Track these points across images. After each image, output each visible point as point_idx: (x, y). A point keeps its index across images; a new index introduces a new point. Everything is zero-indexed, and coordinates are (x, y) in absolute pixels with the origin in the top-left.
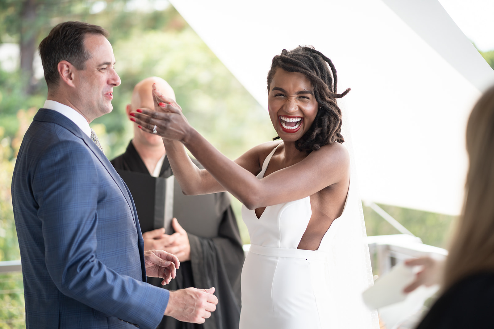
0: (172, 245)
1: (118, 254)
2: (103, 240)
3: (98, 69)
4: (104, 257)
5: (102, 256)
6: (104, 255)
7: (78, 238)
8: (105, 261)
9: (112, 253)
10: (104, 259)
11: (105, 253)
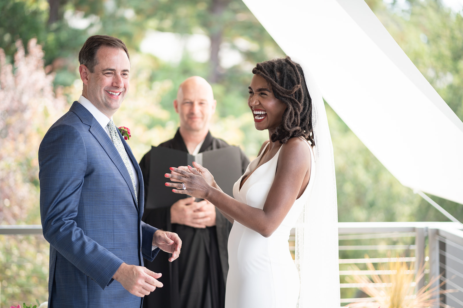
0: (199, 210)
1: (105, 219)
2: (91, 205)
3: (103, 73)
4: (91, 219)
5: (90, 218)
6: (91, 218)
7: (58, 199)
8: (91, 222)
9: (99, 217)
10: (91, 220)
11: (92, 216)
